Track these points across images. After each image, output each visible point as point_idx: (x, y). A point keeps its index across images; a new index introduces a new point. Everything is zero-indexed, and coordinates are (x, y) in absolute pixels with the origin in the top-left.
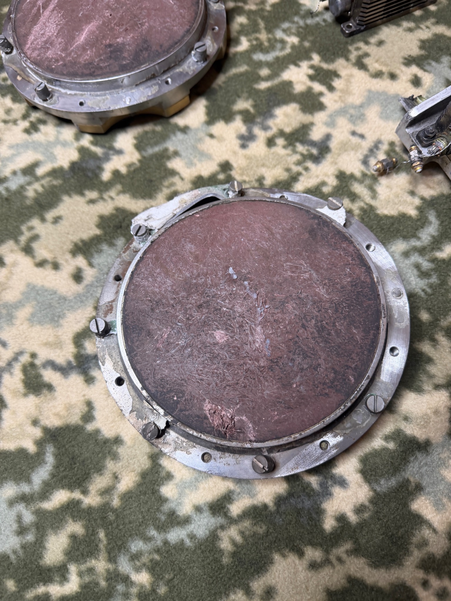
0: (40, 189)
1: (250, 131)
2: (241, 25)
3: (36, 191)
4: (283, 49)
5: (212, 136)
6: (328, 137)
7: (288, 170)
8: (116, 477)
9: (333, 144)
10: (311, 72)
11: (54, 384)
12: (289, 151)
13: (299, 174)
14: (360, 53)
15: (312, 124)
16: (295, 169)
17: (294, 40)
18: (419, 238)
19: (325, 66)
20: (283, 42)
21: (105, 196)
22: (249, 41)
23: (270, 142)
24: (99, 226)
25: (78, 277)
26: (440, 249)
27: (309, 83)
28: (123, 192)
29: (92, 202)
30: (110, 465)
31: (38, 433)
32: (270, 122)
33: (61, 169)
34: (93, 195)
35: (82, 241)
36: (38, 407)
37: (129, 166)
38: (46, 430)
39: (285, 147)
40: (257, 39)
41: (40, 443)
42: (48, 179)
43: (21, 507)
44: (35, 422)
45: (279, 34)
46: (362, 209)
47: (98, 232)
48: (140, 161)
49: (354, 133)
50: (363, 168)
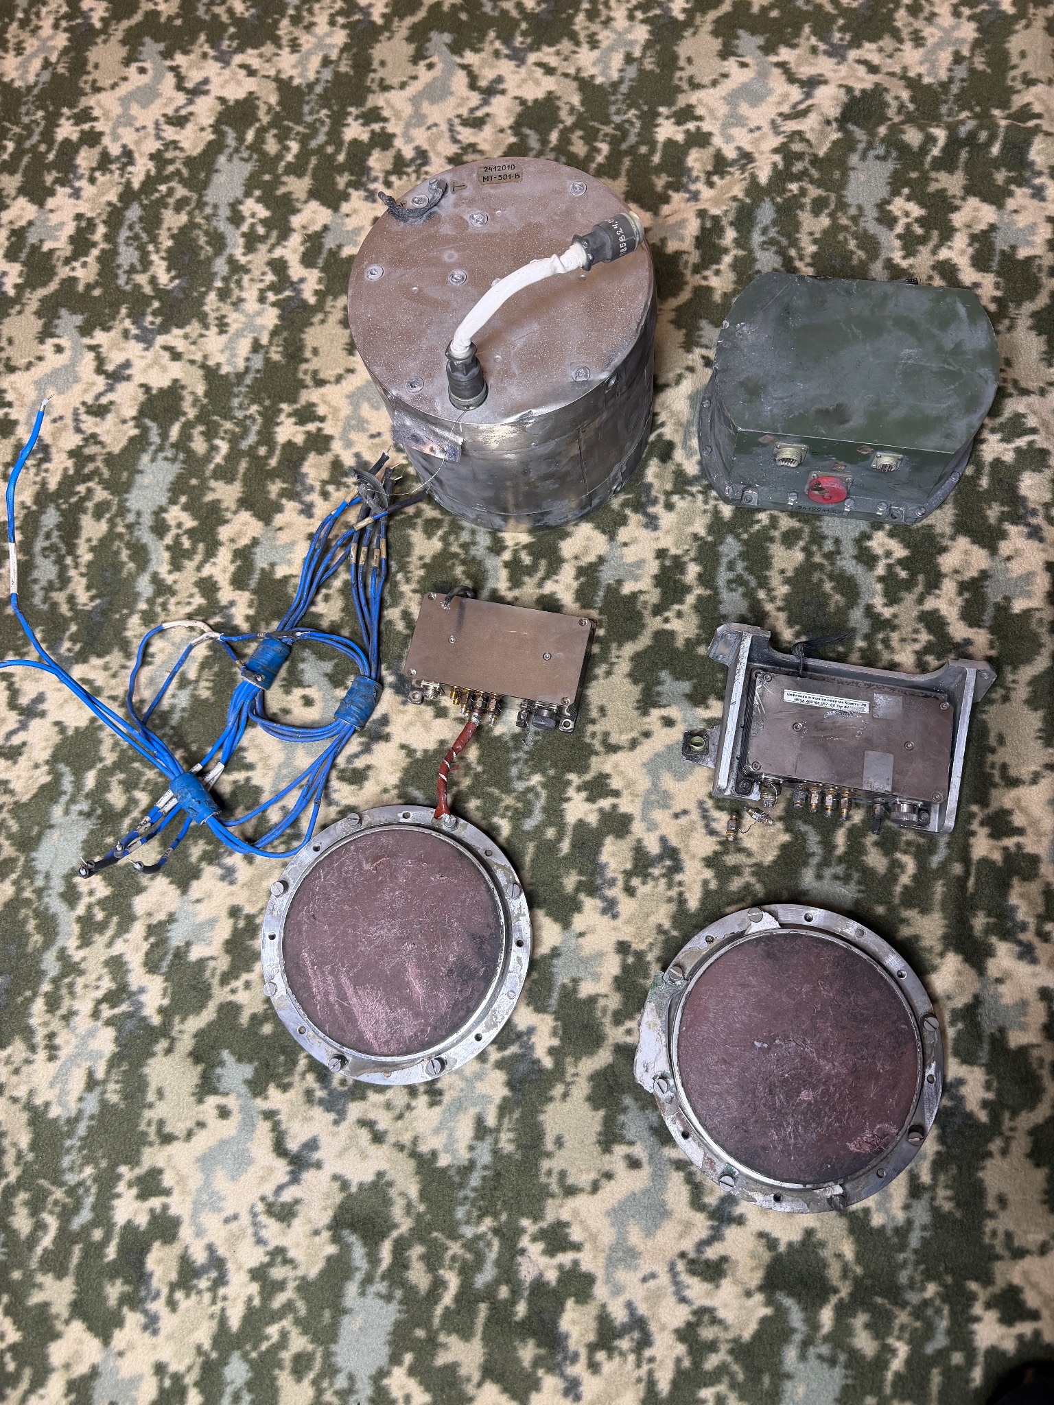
0: (511, 1135)
1: (604, 898)
2: (478, 808)
3: (510, 1141)
4: (537, 795)
5: (581, 935)
6: (663, 840)
7: (670, 900)
8: (839, 1256)
9: (674, 842)
10: (584, 794)
11: (723, 1253)
12: (651, 883)
13: (681, 894)
14: (599, 737)
15: (639, 841)
16: (673, 893)
17: (536, 779)
18: (813, 854)
19: (588, 777)
20: (530, 789)
21: (569, 1079)
22: (503, 816)
23: (630, 891)
24: (596, 1108)
25: (634, 1164)
26: (835, 847)
27: (595, 806)
28: (577, 1059)
29: (565, 1095)
30: (826, 1253)
31: (759, 1298)
32: (609, 874)
33: (505, 1099)
34: (558, 1090)
35: (600, 1134)
36: (736, 1282)
37: (554, 1033)
38: (761, 1288)
39: (644, 883)
40: (507, 808)
41: (769, 1302)
42: (506, 1120)
43: (812, 1351)
44: (748, 1294)
45: (520, 786)
46: (753, 874)
47: (602, 1113)
48: (556, 1019)
49: (676, 816)
50: (714, 839)
